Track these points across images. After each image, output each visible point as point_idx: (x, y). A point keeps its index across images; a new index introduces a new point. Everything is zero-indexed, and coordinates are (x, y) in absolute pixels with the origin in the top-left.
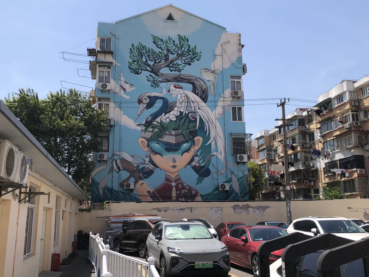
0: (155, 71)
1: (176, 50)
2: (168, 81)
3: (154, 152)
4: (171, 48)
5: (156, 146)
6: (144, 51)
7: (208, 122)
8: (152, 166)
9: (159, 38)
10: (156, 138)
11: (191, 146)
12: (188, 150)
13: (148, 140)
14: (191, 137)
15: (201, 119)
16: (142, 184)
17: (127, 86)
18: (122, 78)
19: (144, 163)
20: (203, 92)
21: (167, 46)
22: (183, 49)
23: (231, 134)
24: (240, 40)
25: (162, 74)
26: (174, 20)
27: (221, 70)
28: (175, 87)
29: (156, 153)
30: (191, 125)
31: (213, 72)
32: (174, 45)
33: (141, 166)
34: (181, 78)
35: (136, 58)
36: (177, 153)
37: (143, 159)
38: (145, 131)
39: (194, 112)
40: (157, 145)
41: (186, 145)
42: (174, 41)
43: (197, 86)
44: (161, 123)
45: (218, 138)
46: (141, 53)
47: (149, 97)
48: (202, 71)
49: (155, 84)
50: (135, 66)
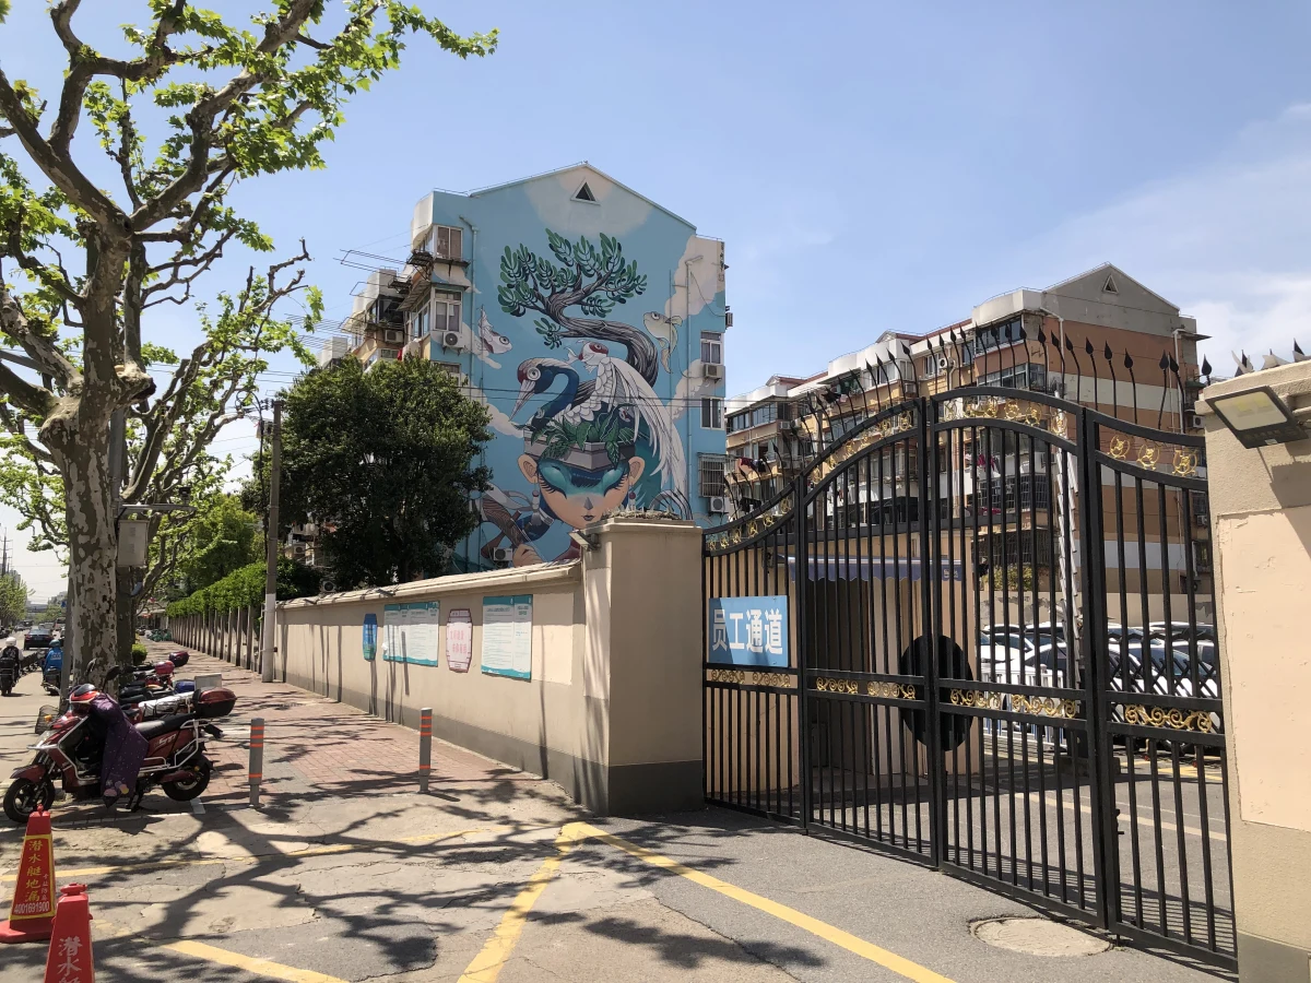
0: (552, 312)
1: (596, 267)
2: (579, 334)
3: (550, 486)
4: (585, 263)
5: (553, 473)
6: (532, 265)
7: (655, 427)
8: (546, 516)
9: (561, 238)
10: (554, 456)
11: (622, 477)
12: (615, 485)
13: (538, 460)
14: (622, 457)
15: (642, 419)
16: (526, 551)
17: (495, 341)
18: (486, 323)
19: (530, 509)
20: (649, 363)
21: (577, 256)
22: (610, 265)
23: (699, 455)
24: (722, 256)
25: (567, 319)
26: (593, 200)
27: (684, 318)
28: (592, 348)
29: (554, 489)
30: (624, 431)
31: (669, 321)
32: (592, 255)
33: (524, 515)
34: (604, 330)
35: (513, 279)
36: (594, 489)
37: (528, 500)
38: (532, 440)
39: (629, 405)
40: (556, 471)
41: (612, 472)
42: (592, 248)
43: (638, 350)
44: (565, 425)
45: (674, 461)
46: (524, 269)
47: (540, 367)
48: (647, 317)
49: (553, 340)
50: (511, 297)
